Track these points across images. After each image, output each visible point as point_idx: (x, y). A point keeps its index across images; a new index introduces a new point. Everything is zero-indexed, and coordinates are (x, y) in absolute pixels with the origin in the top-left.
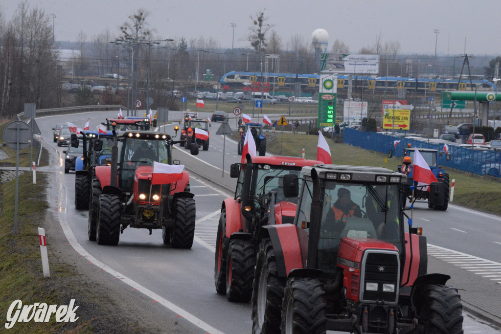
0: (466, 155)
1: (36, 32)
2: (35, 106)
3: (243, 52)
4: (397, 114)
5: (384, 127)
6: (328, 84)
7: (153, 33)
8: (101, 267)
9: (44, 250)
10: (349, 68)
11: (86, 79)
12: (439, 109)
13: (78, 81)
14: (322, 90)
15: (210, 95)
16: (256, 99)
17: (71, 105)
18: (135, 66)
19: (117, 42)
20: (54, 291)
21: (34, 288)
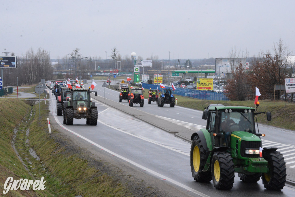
0: (180, 90)
1: (44, 57)
2: (44, 80)
3: (110, 60)
4: (158, 78)
5: (155, 82)
6: (137, 70)
7: (81, 55)
8: (67, 130)
9: (49, 125)
10: (143, 64)
11: (60, 71)
12: (171, 76)
13: (58, 71)
14: (135, 71)
15: (100, 74)
16: (114, 75)
17: (56, 79)
18: (75, 66)
19: (69, 59)
20: (53, 138)
21: (46, 137)
